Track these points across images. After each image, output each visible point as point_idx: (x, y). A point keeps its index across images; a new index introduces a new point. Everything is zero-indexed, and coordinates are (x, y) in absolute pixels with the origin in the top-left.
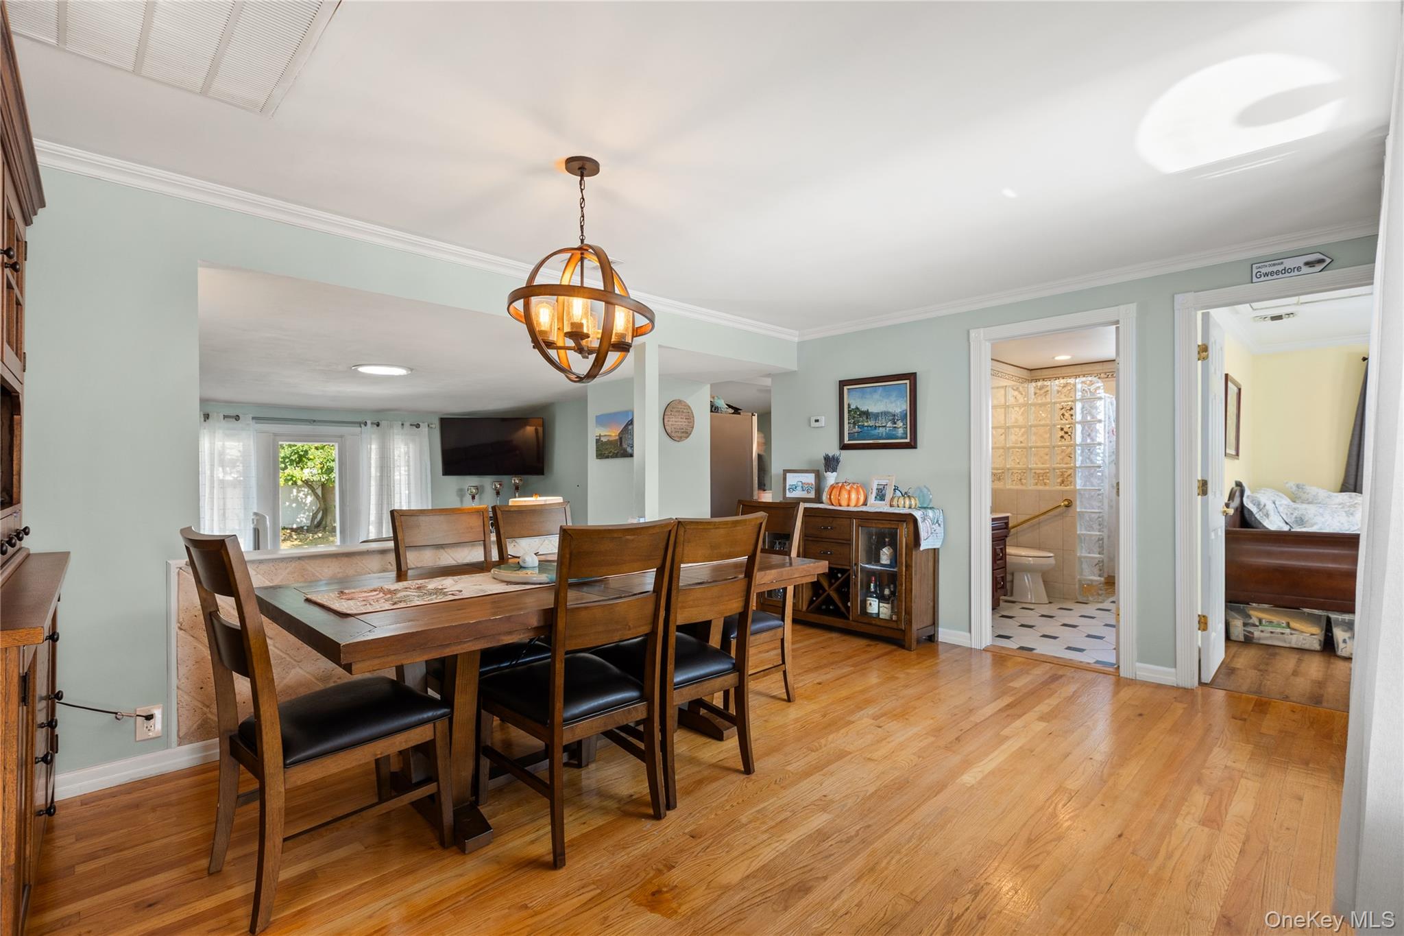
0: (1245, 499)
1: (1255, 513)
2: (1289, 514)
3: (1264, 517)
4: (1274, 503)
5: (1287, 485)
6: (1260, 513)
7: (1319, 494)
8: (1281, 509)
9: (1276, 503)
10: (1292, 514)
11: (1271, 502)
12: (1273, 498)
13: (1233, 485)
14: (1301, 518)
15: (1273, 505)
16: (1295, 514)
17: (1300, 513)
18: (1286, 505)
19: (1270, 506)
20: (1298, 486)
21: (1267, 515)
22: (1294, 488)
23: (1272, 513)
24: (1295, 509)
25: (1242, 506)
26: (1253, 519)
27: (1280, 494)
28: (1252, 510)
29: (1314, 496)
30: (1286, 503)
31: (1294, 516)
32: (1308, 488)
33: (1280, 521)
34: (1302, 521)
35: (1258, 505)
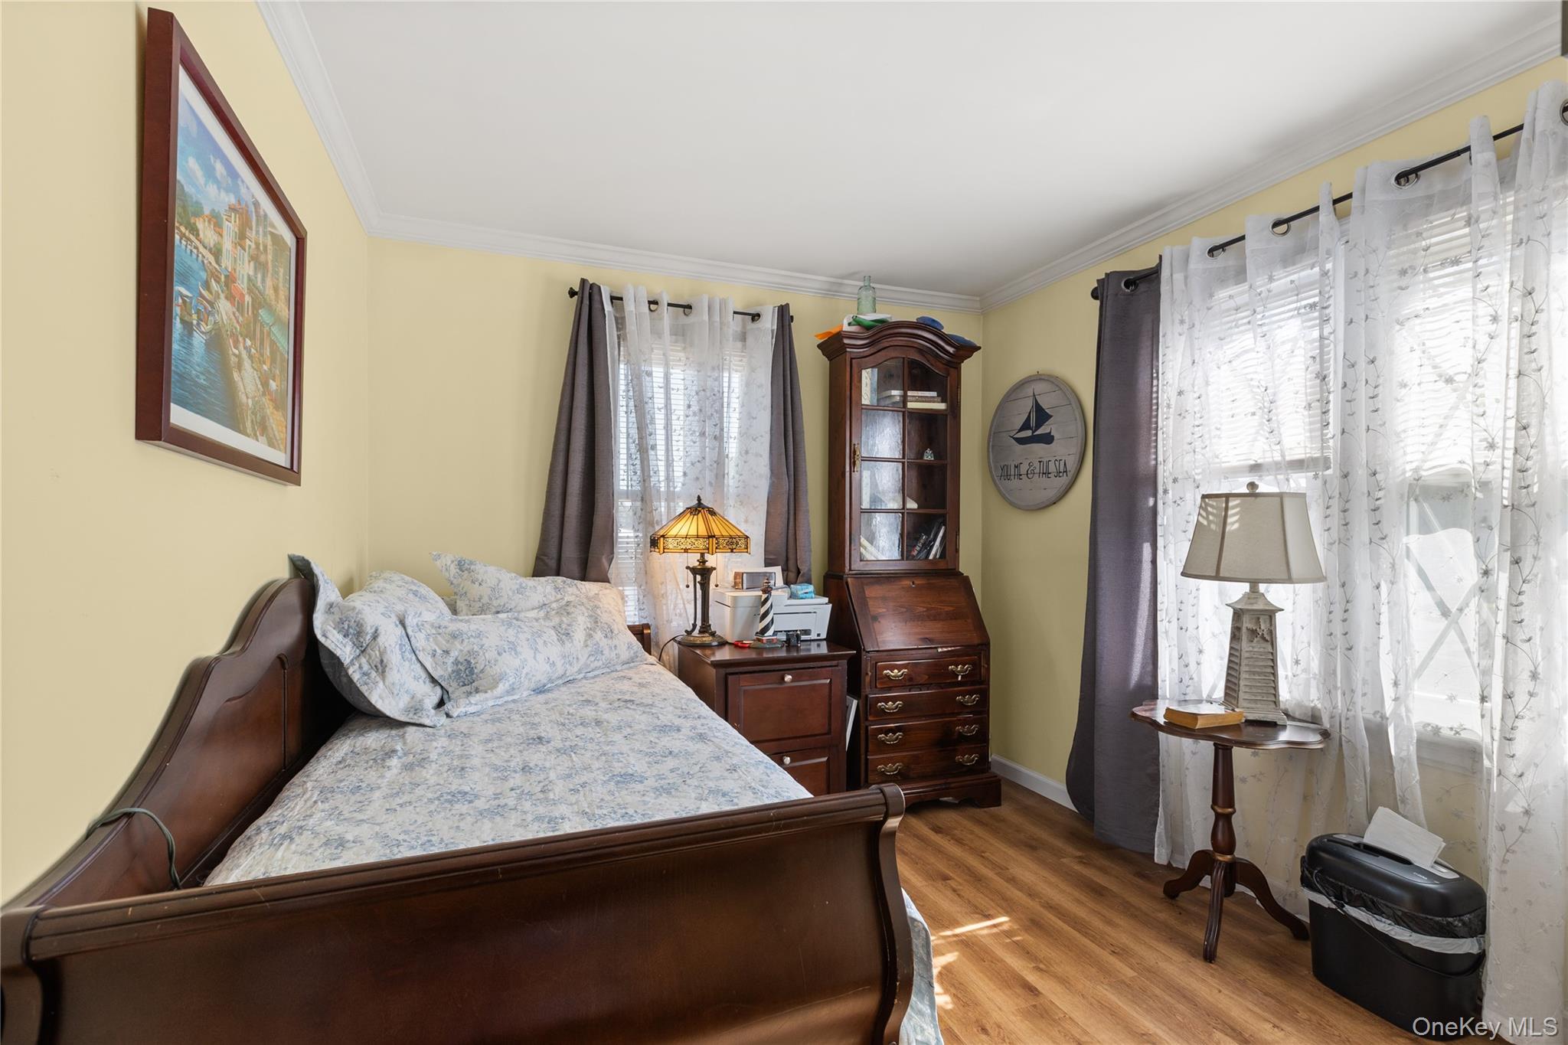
0: (319, 619)
1: (346, 661)
2: (439, 651)
3: (374, 674)
4: (403, 623)
5: (438, 563)
6: (363, 660)
7: (502, 585)
8: (420, 640)
9: (409, 622)
10: (447, 652)
11: (394, 619)
12: (399, 608)
13: (283, 572)
14: (469, 662)
15: (400, 629)
16: (454, 654)
17: (466, 647)
18: (432, 626)
19: (390, 637)
20: (460, 565)
21: (381, 667)
22: (453, 569)
23: (394, 658)
24: (454, 636)
25: (309, 642)
26: (344, 680)
27: (424, 590)
28: (338, 653)
29: (493, 589)
30: (429, 617)
31: (450, 660)
32: (479, 568)
33: (416, 678)
34: (472, 672)
35: (355, 632)
